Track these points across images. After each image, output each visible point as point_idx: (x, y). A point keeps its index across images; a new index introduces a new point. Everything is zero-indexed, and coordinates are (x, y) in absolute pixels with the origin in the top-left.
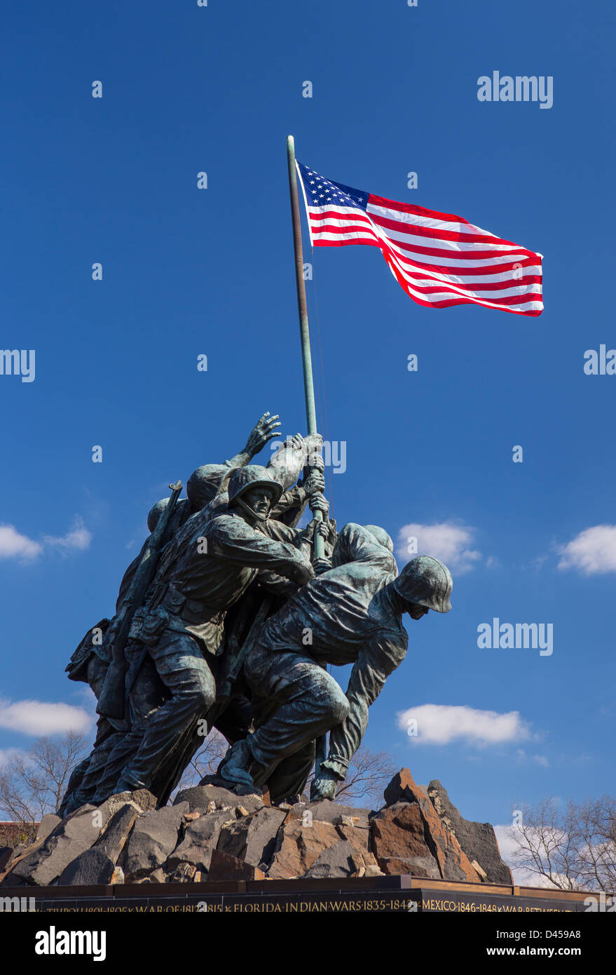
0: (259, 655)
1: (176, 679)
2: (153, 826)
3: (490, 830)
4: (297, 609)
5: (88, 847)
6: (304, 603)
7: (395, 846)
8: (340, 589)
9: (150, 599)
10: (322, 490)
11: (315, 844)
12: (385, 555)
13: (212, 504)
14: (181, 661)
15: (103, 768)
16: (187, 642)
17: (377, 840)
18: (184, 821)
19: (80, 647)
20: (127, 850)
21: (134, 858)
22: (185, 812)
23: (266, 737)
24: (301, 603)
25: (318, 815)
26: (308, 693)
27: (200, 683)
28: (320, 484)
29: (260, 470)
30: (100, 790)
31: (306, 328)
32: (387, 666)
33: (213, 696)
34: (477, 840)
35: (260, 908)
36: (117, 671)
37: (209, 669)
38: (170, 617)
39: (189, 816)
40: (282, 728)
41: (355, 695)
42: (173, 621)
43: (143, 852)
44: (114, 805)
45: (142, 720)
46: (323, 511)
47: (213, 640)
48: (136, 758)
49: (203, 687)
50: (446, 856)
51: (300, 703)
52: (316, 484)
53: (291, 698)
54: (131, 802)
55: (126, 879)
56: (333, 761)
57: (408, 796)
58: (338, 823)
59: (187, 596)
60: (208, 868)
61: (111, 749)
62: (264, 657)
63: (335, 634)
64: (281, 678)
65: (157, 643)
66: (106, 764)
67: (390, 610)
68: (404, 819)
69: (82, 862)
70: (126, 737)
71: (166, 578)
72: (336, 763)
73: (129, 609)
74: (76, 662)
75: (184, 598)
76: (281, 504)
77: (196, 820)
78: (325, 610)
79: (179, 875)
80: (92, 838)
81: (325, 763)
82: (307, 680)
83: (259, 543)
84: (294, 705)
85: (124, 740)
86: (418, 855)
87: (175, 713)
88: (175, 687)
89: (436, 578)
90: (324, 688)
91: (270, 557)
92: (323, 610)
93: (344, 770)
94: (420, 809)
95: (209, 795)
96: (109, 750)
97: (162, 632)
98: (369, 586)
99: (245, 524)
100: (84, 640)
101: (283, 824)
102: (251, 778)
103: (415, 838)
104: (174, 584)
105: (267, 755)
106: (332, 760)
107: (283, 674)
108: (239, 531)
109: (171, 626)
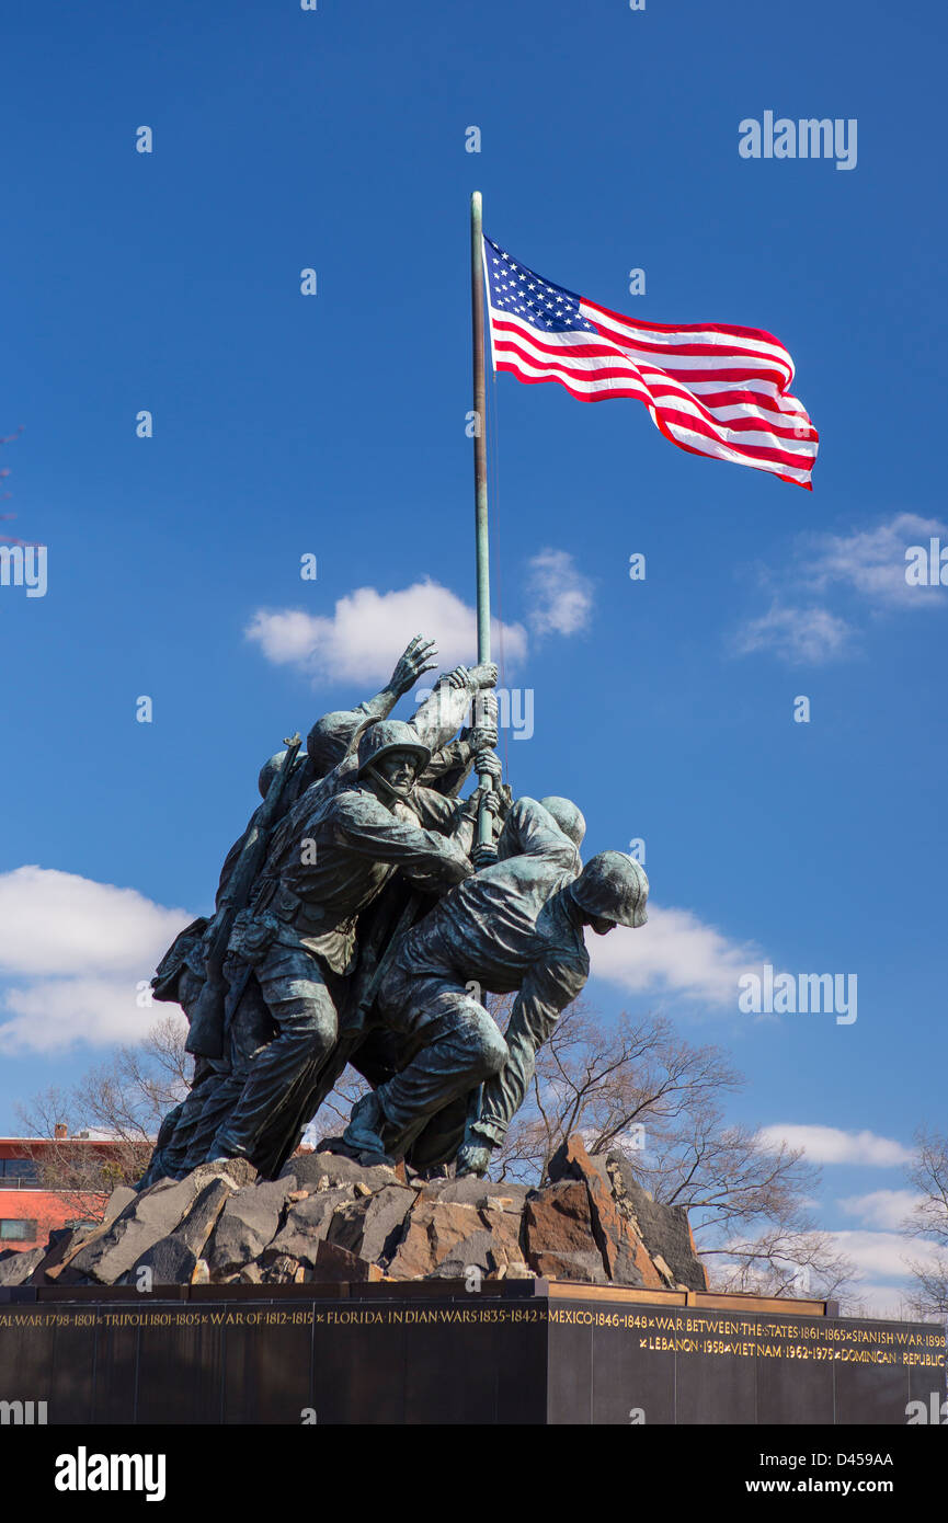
0: (396, 979)
1: (285, 1011)
2: (248, 1208)
3: (683, 1217)
4: (446, 919)
5: (166, 1233)
6: (455, 911)
7: (552, 1237)
8: (501, 893)
9: (256, 896)
10: (493, 745)
11: (450, 1233)
12: (563, 846)
13: (339, 770)
14: (292, 987)
15: (195, 1124)
16: (301, 961)
17: (531, 1231)
18: (289, 1201)
19: (168, 955)
20: (214, 1239)
21: (223, 1250)
22: (291, 1189)
23: (401, 1089)
24: (451, 910)
25: (458, 1196)
26: (454, 1034)
27: (316, 1018)
28: (490, 736)
29: (399, 729)
30: (191, 1153)
31: (484, 501)
32: (560, 999)
33: (334, 1035)
34: (665, 1229)
35: (359, 1318)
36: (213, 995)
37: (330, 998)
38: (280, 926)
39: (294, 1195)
40: (421, 1078)
41: (517, 1036)
42: (284, 932)
43: (234, 1242)
44: (200, 1179)
45: (246, 1060)
46: (492, 775)
47: (339, 955)
48: (234, 1114)
49: (321, 1023)
50: (619, 1250)
51: (444, 1047)
52: (485, 737)
53: (435, 1038)
54: (224, 1176)
55: (212, 1277)
56: (487, 1123)
57: (575, 1172)
58: (482, 1206)
59: (303, 900)
60: (314, 1262)
61: (208, 1096)
62: (402, 982)
63: (491, 955)
64: (422, 1012)
65: (262, 961)
66: (201, 1117)
67: (566, 923)
68: (566, 1202)
69: (157, 1254)
70: (226, 1082)
71: (278, 869)
72: (489, 1125)
73: (228, 910)
74: (164, 976)
75: (298, 901)
76: (434, 766)
77: (303, 1200)
78: (480, 923)
79: (277, 1271)
80: (172, 1221)
81: (475, 1125)
82: (453, 1016)
83: (394, 832)
84: (436, 1049)
85: (222, 1087)
86: (581, 1249)
87: (284, 1057)
88: (287, 1021)
89: (624, 882)
90: (474, 1027)
91: (409, 850)
92: (476, 922)
93: (501, 1134)
94: (588, 1190)
95: (324, 1167)
96: (204, 1097)
97: (268, 946)
98: (539, 889)
99: (377, 803)
100: (174, 945)
101: (412, 1208)
102: (381, 1144)
103: (579, 1228)
104: (285, 881)
105: (403, 1114)
106: (485, 1121)
107: (424, 1007)
108: (368, 815)
109: (281, 939)
